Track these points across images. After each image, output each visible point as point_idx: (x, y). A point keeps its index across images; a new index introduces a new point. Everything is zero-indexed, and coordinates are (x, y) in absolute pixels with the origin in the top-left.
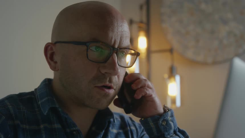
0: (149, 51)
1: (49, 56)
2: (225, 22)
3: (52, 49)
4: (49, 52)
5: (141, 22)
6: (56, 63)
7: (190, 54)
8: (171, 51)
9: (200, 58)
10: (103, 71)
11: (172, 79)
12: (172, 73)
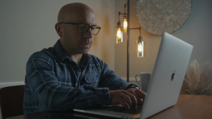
0: (128, 28)
1: (57, 29)
2: (168, 14)
3: (59, 26)
4: (58, 28)
5: (125, 14)
6: (61, 33)
7: (150, 30)
8: (140, 29)
9: (155, 33)
10: (85, 36)
11: (140, 43)
12: (140, 40)
